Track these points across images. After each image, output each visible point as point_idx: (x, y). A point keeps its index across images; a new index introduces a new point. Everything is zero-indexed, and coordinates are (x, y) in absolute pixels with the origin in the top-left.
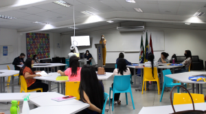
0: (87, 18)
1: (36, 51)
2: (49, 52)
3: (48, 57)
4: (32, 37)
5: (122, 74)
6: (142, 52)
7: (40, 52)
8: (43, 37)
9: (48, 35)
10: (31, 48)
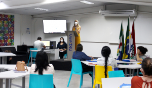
5: (41, 73)
6: (121, 44)
8: (4, 20)
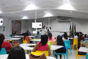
0: (45, 14)
1: (16, 30)
2: (21, 30)
3: (21, 33)
4: (14, 22)
7: (17, 30)
8: (19, 23)
9: (21, 21)
10: (14, 28)
